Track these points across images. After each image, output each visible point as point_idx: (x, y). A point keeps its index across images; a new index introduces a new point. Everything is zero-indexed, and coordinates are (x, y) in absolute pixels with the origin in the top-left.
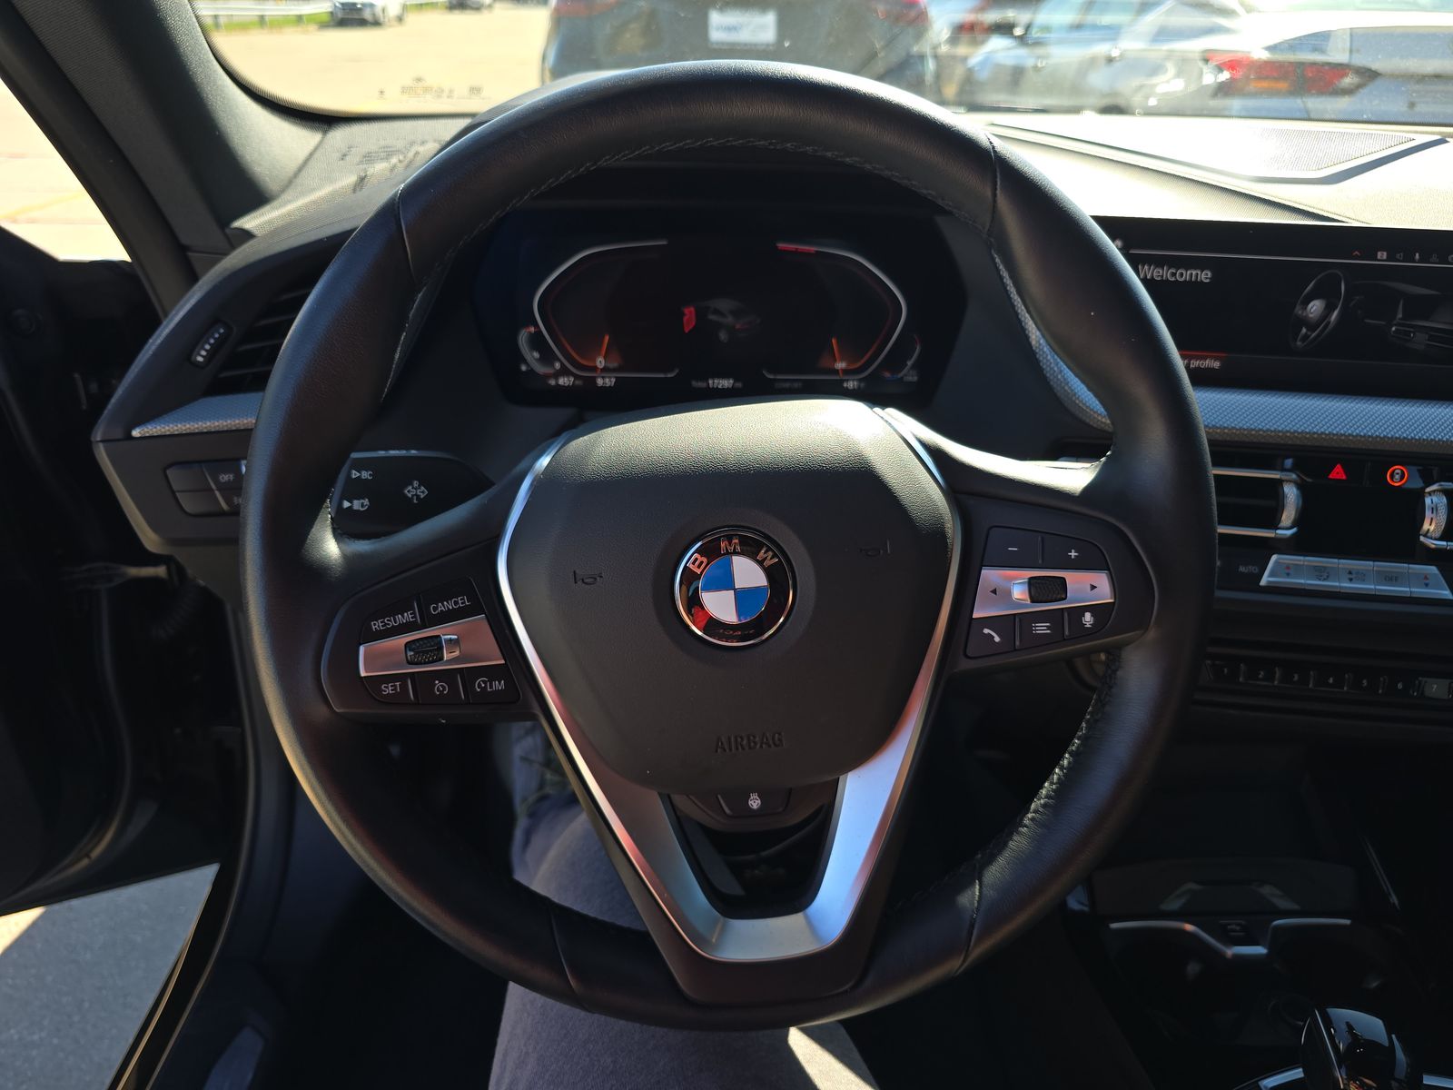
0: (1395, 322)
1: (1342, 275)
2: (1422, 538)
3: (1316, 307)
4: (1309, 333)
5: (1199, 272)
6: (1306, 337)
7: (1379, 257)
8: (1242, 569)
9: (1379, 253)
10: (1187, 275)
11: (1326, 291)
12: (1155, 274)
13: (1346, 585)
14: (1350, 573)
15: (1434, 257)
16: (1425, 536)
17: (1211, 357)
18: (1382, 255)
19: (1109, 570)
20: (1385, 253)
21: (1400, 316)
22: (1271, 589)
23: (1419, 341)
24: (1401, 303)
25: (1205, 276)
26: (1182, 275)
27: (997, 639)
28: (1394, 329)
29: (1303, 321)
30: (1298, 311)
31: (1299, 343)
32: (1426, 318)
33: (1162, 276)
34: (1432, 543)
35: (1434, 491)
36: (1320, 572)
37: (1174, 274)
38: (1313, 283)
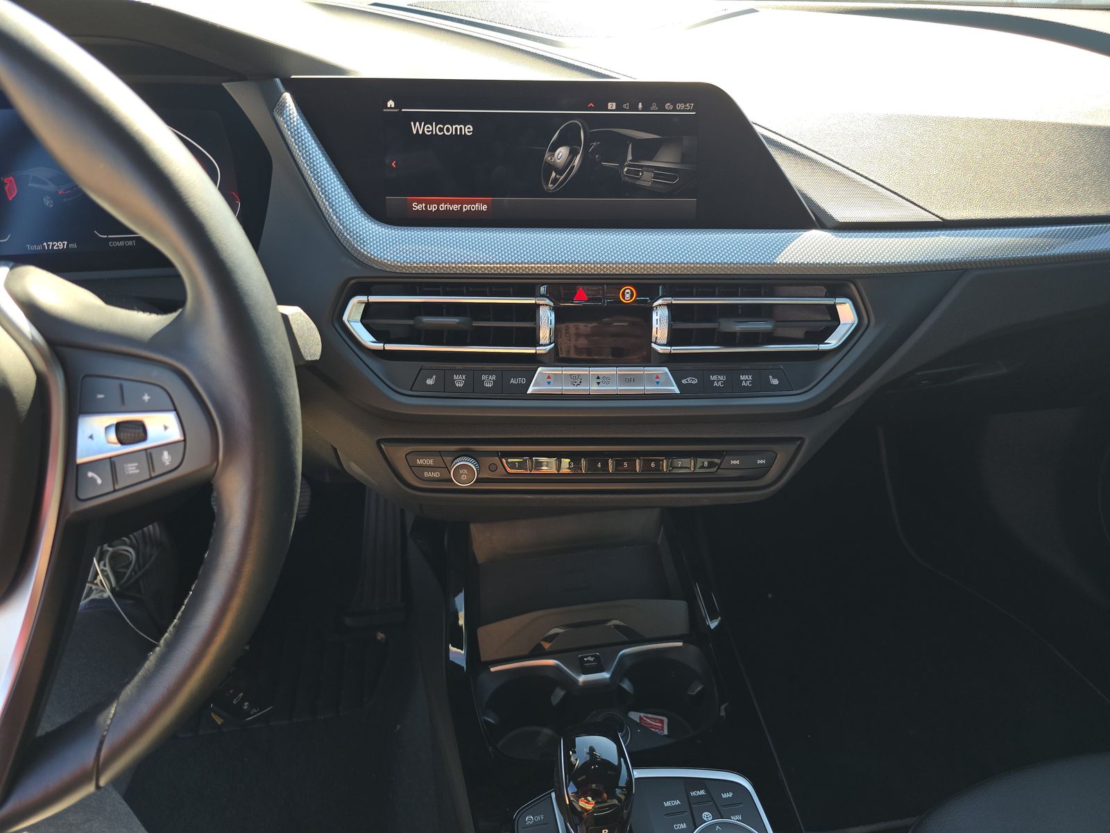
0: (626, 163)
1: (581, 125)
2: (653, 345)
3: (562, 153)
4: (558, 176)
5: (463, 127)
6: (555, 180)
7: (609, 108)
8: (512, 381)
9: (609, 104)
10: (453, 129)
11: (568, 139)
12: (426, 130)
13: (595, 388)
14: (598, 378)
15: (654, 106)
16: (655, 343)
17: (480, 202)
18: (613, 106)
19: (176, 410)
20: (614, 104)
21: (630, 158)
22: (535, 397)
23: (647, 179)
24: (630, 145)
25: (468, 130)
26: (448, 130)
27: (99, 481)
28: (626, 169)
29: (551, 167)
30: (547, 157)
31: (550, 186)
32: (650, 159)
33: (432, 131)
34: (660, 349)
35: (660, 305)
36: (575, 380)
37: (441, 130)
38: (558, 132)
